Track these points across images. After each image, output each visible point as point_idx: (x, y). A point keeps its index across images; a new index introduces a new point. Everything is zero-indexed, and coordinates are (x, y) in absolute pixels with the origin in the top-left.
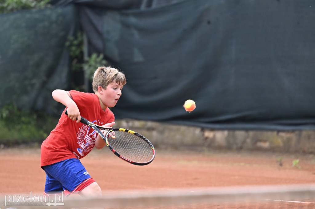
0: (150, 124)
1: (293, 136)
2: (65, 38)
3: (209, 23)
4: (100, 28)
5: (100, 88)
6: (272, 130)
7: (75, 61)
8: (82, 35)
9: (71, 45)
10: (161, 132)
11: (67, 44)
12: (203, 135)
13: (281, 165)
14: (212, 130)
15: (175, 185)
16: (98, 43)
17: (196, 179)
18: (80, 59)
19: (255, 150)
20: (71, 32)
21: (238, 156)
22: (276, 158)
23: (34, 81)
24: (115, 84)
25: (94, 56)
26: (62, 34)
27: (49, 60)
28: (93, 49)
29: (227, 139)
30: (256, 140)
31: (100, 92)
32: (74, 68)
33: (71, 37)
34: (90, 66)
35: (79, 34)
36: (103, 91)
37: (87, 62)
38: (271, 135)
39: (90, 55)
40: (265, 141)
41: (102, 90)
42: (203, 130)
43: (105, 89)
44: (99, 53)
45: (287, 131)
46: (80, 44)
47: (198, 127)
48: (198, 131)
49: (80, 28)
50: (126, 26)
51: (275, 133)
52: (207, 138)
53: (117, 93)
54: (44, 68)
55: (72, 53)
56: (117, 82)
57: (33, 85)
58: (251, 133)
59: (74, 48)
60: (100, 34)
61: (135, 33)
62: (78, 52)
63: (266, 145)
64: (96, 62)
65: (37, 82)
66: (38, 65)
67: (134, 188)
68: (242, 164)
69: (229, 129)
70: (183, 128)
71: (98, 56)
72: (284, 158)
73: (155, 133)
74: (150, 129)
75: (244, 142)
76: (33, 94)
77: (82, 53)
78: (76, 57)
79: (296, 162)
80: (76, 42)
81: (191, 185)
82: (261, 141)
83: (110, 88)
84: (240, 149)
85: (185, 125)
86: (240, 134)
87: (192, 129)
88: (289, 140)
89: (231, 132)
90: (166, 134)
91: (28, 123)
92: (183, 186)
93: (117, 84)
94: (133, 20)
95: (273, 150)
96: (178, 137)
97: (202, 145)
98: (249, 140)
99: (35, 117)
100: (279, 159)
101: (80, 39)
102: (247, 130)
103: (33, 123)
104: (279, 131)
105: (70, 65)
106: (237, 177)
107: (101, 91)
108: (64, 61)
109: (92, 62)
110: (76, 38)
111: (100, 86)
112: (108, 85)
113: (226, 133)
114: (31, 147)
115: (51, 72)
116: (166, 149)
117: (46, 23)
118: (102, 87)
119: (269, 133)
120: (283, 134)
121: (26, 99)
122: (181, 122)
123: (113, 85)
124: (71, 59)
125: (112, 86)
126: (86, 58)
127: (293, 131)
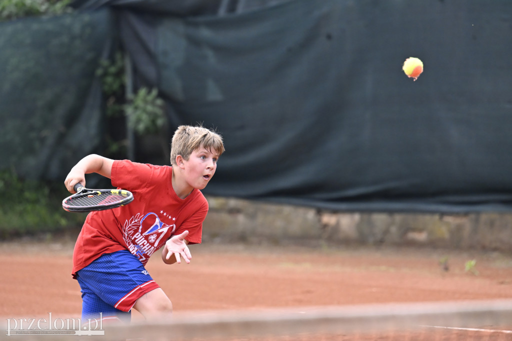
0: (233, 203)
1: (466, 223)
2: (95, 63)
3: (329, 37)
4: (152, 46)
5: (179, 159)
6: (432, 212)
7: (112, 101)
8: (123, 58)
9: (106, 74)
10: (252, 216)
11: (99, 72)
12: (320, 221)
13: (446, 269)
14: (335, 212)
15: (274, 303)
16: (149, 71)
17: (309, 292)
18: (121, 98)
19: (405, 244)
20: (105, 54)
21: (377, 255)
22: (438, 258)
23: (45, 133)
24: (202, 150)
25: (143, 92)
26: (90, 56)
27: (69, 99)
28: (141, 81)
29: (359, 226)
30: (406, 229)
31: (180, 166)
32: (109, 113)
33: (105, 62)
34: (136, 108)
35: (118, 56)
36: (184, 164)
37: (131, 102)
38: (431, 221)
39: (135, 91)
40: (420, 230)
41: (182, 162)
42: (319, 212)
43: (188, 160)
44: (150, 87)
45: (457, 214)
46: (120, 73)
47: (310, 207)
48: (311, 214)
49: (119, 46)
50: (195, 42)
51: (437, 217)
52: (325, 226)
53: (206, 165)
54: (61, 111)
55: (106, 88)
56: (205, 147)
57: (42, 140)
58: (398, 218)
59: (109, 79)
60: (151, 55)
61: (210, 54)
62: (116, 86)
63: (422, 237)
64: (145, 102)
65: (50, 135)
66: (51, 107)
67: (206, 308)
68: (383, 268)
69: (361, 211)
70: (287, 210)
71: (149, 92)
72: (452, 259)
73: (241, 218)
74: (234, 211)
75: (386, 232)
76: (44, 154)
77: (123, 87)
78: (114, 93)
79: (470, 264)
80: (113, 70)
81: (300, 302)
82: (414, 230)
83: (194, 158)
84: (380, 243)
85: (290, 204)
86: (380, 220)
87: (301, 211)
88: (459, 228)
89: (366, 216)
90: (260, 219)
91: (36, 202)
92: (286, 304)
93: (206, 151)
94: (205, 33)
95: (433, 245)
96: (279, 224)
97: (319, 237)
98: (394, 229)
99: (46, 191)
100: (442, 259)
101: (119, 63)
102: (391, 212)
103: (43, 201)
104: (443, 214)
105: (103, 107)
106: (374, 290)
107: (182, 164)
108: (94, 100)
109: (139, 102)
110: (113, 61)
111: (179, 155)
112: (191, 153)
113: (357, 217)
114: (41, 241)
115: (72, 119)
116: (260, 243)
117: (65, 39)
118: (183, 156)
119: (427, 218)
120: (449, 219)
121: (32, 163)
122: (283, 199)
123: (199, 152)
124: (105, 97)
125: (197, 153)
126: (129, 95)
127: (466, 214)
